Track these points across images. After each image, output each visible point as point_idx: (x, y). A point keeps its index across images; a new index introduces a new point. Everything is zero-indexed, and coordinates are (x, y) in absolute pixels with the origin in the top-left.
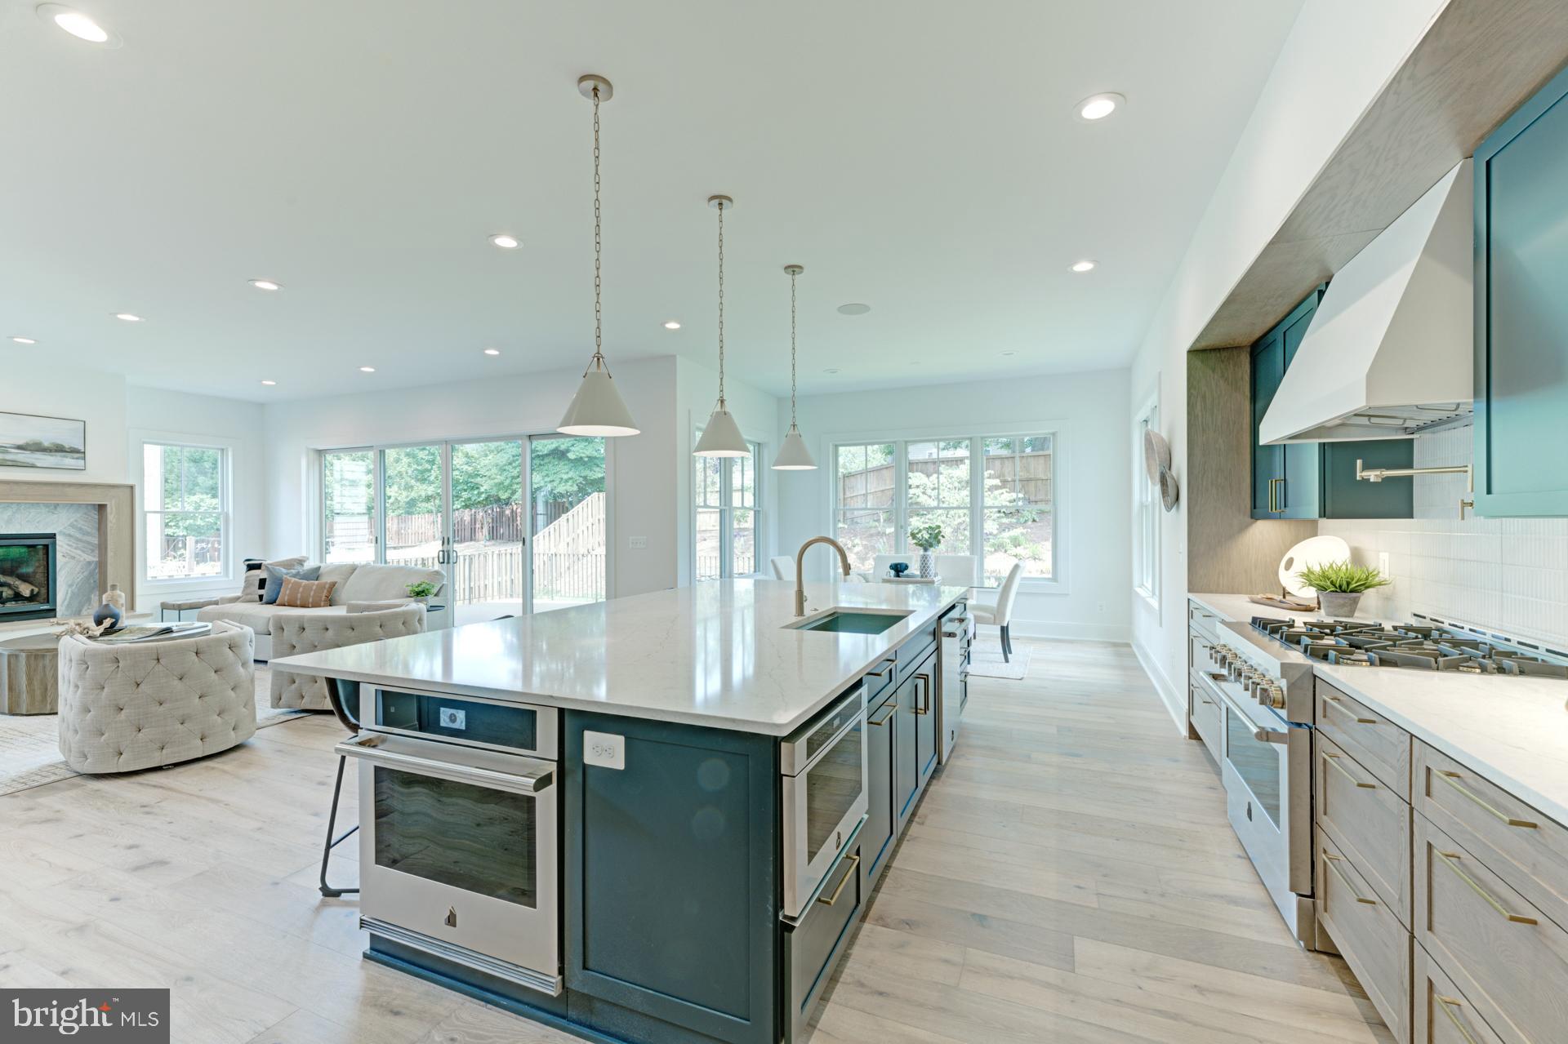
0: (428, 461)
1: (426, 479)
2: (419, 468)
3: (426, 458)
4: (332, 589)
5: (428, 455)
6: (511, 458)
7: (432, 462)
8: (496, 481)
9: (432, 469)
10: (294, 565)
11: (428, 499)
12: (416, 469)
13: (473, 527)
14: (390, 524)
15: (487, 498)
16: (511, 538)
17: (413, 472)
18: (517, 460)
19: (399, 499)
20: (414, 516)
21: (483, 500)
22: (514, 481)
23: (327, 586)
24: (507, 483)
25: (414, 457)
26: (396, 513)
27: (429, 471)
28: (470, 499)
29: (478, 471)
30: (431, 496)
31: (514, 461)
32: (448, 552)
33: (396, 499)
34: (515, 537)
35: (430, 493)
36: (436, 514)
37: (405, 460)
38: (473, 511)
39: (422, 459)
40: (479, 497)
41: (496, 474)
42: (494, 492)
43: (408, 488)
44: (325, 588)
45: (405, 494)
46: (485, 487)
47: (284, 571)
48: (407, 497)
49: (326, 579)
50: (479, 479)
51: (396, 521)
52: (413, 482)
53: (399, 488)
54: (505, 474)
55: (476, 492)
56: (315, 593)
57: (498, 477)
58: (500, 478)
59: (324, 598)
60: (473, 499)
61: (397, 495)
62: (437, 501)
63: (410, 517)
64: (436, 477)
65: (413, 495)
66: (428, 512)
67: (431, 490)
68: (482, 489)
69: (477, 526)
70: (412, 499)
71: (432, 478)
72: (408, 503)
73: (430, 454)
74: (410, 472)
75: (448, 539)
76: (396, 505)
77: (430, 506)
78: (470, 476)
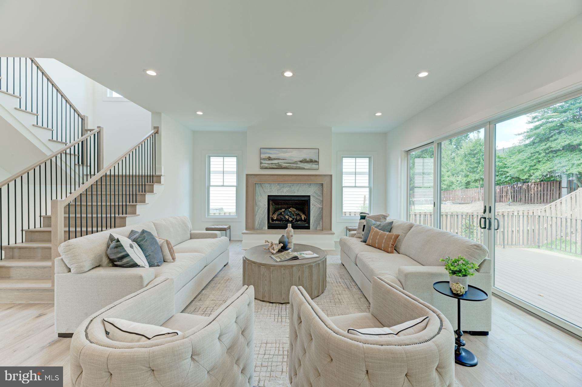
0: (476, 163)
1: (475, 172)
2: (472, 166)
3: (475, 161)
4: (396, 240)
5: (476, 160)
6: (530, 155)
7: (479, 163)
8: (519, 169)
9: (478, 166)
10: (380, 219)
11: (476, 181)
12: (470, 167)
13: (501, 195)
14: (458, 193)
15: (511, 179)
16: (527, 201)
17: (468, 169)
18: (534, 155)
19: (462, 181)
20: (469, 189)
21: (509, 180)
22: (531, 168)
23: (393, 237)
24: (526, 170)
25: (469, 161)
26: (461, 188)
27: (477, 167)
28: (500, 180)
29: (506, 164)
30: (478, 180)
31: (531, 157)
32: (490, 220)
33: (461, 182)
34: (529, 201)
35: (477, 178)
36: (480, 188)
37: (465, 163)
38: (501, 187)
39: (473, 162)
40: (506, 179)
41: (519, 165)
42: (516, 175)
43: (467, 176)
44: (392, 238)
45: (465, 179)
46: (510, 173)
47: (373, 222)
48: (466, 180)
49: (395, 232)
50: (506, 170)
51: (460, 192)
52: (468, 173)
53: (462, 177)
54: (525, 164)
55: (504, 176)
56: (385, 240)
57: (520, 166)
58: (521, 167)
59: (390, 245)
60: (502, 180)
61: (461, 180)
62: (481, 182)
63: (467, 189)
64: (480, 170)
65: (469, 179)
66: (476, 187)
67: (477, 177)
68: (508, 175)
69: (504, 194)
70: (468, 182)
71: (478, 171)
72: (466, 183)
73: (477, 159)
74: (467, 169)
75: (490, 208)
76: (461, 184)
77: (477, 184)
78: (501, 168)
